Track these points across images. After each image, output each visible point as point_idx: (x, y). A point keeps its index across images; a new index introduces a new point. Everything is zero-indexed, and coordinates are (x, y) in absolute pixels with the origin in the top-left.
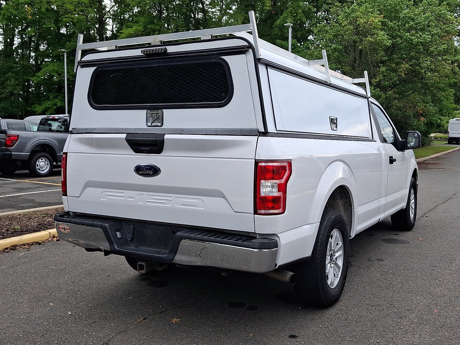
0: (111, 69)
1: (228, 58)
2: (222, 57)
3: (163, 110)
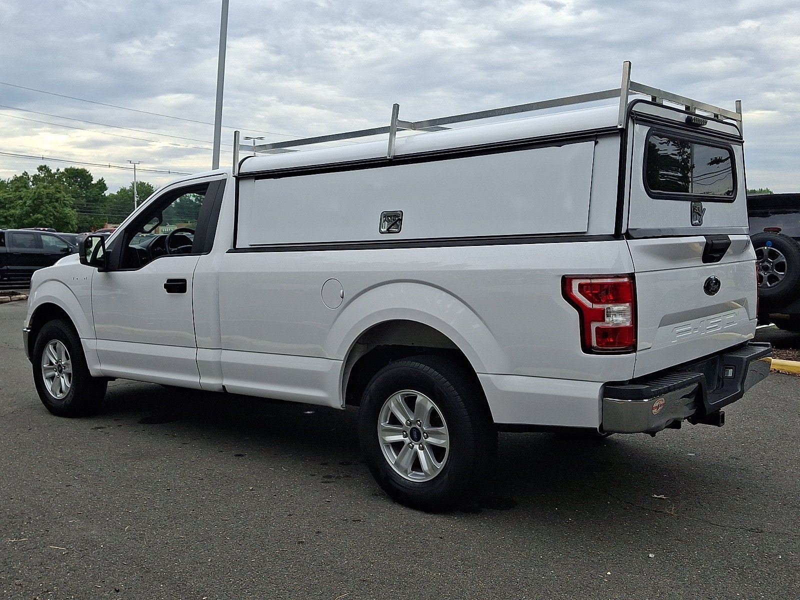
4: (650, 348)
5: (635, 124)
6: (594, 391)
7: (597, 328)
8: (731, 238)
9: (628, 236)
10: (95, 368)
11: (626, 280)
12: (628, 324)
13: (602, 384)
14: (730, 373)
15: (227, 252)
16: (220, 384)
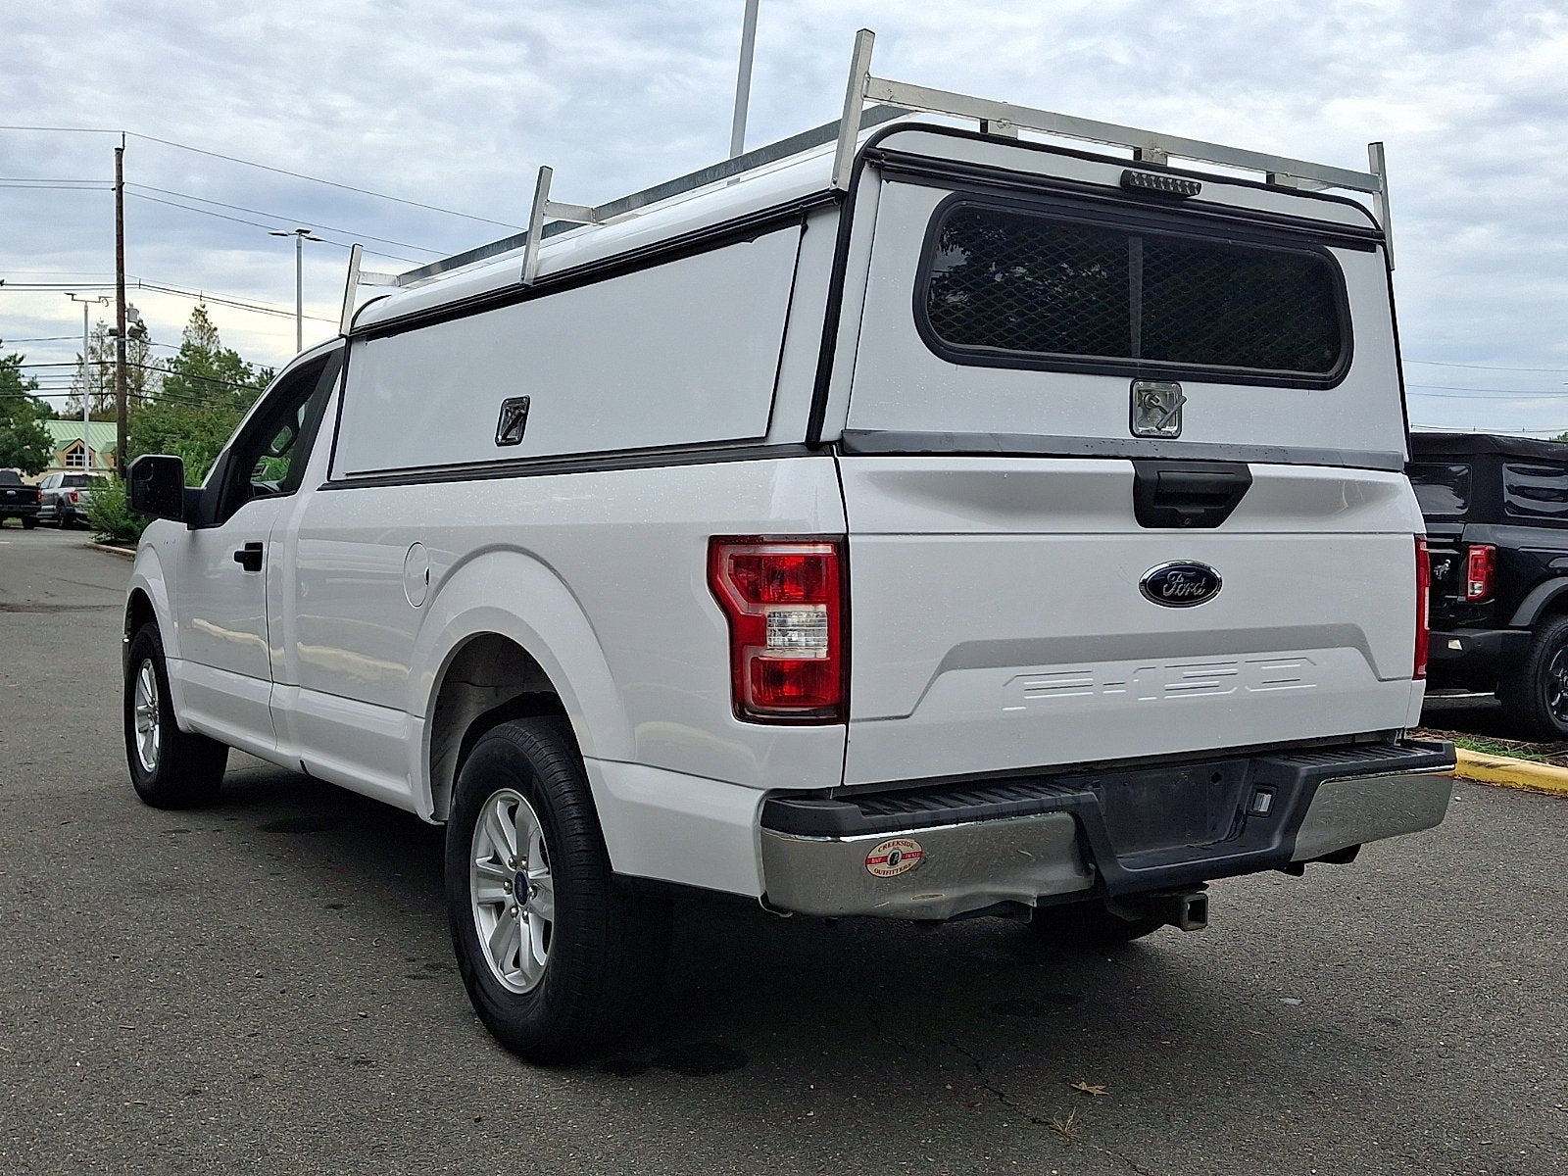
0: (1009, 210)
1: (1342, 255)
2: (1329, 248)
3: (1181, 383)
4: (907, 717)
5: (884, 181)
6: (743, 808)
7: (755, 660)
8: (1255, 470)
9: (844, 447)
10: (187, 716)
11: (823, 549)
12: (822, 654)
13: (763, 792)
14: (1265, 802)
15: (319, 490)
16: (297, 757)
